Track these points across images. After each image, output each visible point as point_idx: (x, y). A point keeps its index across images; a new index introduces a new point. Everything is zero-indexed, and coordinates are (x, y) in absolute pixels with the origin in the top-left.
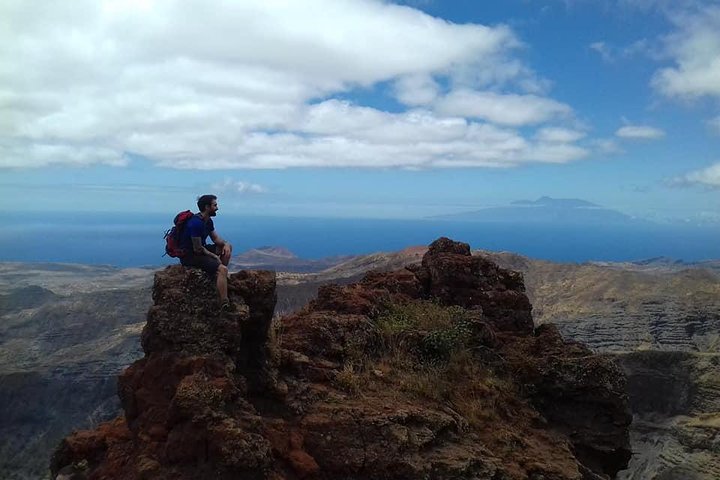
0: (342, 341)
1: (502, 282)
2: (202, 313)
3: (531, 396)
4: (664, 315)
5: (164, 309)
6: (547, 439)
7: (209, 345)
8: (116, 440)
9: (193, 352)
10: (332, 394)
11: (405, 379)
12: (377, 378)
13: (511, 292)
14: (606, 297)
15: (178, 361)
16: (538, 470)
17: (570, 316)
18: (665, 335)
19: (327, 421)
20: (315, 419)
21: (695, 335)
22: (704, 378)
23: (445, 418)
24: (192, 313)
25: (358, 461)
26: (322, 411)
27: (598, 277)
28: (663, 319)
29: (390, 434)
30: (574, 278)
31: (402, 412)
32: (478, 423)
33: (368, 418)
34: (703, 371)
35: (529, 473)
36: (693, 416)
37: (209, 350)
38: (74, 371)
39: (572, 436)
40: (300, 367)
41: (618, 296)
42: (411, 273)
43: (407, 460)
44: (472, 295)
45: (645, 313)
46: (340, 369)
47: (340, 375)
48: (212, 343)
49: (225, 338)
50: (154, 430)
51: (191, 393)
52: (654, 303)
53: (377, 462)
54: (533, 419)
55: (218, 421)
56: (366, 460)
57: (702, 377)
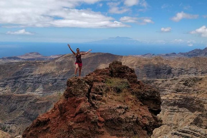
0: (101, 90)
1: (130, 71)
2: (81, 88)
3: (139, 99)
4: (150, 69)
5: (73, 88)
6: (144, 109)
7: (83, 95)
8: (52, 118)
9: (80, 97)
10: (102, 103)
11: (115, 98)
12: (110, 98)
13: (133, 74)
14: (134, 65)
15: (77, 99)
16: (145, 116)
18: (150, 75)
19: (104, 110)
20: (101, 109)
21: (158, 75)
23: (126, 106)
24: (79, 88)
25: (111, 118)
26: (102, 107)
27: (132, 59)
28: (149, 70)
29: (117, 111)
30: (126, 60)
31: (118, 106)
32: (131, 106)
33: (112, 108)
34: (160, 84)
35: (143, 117)
37: (83, 96)
39: (148, 107)
40: (96, 97)
41: (138, 64)
42: (108, 70)
43: (121, 116)
44: (124, 75)
45: (145, 69)
46: (103, 97)
47: (103, 98)
48: (83, 94)
49: (86, 93)
50: (71, 115)
51: (83, 107)
52: (147, 66)
53: (114, 118)
54: (140, 104)
55: (89, 112)
56: (112, 117)
57: (160, 86)
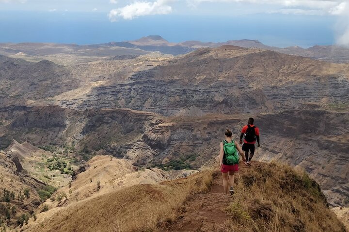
14: (312, 74)
17: (294, 83)
22: (331, 122)
27: (310, 64)
30: (299, 64)
36: (325, 136)
38: (71, 103)
41: (318, 74)
45: (328, 83)
52: (333, 78)
57: (331, 121)
